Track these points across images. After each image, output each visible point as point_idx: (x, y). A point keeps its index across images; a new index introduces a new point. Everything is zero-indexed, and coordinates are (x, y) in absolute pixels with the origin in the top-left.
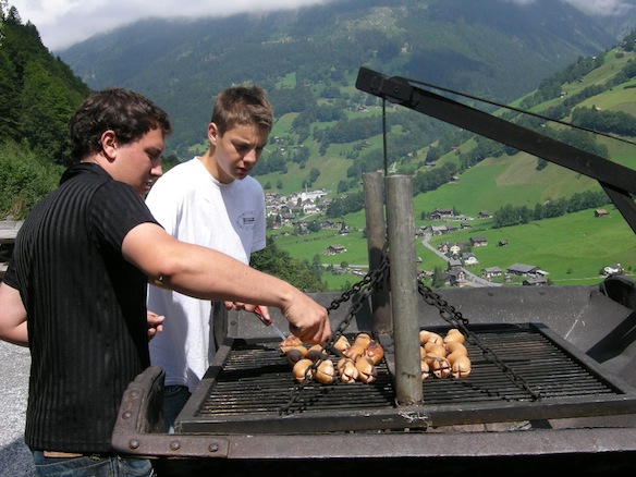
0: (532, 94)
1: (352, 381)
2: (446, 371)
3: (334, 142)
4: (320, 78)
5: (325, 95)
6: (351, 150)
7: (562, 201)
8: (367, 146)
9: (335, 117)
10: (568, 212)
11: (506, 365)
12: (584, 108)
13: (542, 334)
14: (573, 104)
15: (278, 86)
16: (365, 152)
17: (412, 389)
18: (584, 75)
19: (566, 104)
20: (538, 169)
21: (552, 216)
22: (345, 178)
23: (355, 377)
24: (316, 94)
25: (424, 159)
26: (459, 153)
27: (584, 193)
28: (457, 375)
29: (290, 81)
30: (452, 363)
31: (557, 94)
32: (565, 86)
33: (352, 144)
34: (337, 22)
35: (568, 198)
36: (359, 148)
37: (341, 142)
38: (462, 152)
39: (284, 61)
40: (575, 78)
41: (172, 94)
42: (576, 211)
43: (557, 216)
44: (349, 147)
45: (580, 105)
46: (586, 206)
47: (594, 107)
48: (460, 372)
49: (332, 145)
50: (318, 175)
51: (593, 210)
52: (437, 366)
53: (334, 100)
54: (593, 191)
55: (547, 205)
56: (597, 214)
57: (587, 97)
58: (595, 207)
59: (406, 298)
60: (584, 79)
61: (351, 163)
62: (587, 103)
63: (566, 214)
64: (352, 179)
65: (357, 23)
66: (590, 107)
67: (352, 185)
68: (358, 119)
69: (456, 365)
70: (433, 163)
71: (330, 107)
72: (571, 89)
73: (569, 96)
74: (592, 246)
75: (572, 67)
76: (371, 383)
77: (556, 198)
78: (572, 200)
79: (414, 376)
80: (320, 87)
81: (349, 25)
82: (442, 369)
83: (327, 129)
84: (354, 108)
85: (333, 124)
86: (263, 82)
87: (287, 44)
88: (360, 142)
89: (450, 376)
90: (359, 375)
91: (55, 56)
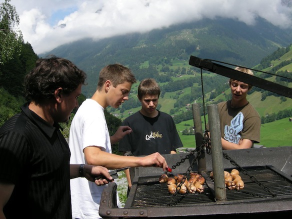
0: (257, 66)
1: (194, 192)
2: (234, 187)
3: (168, 92)
4: (160, 63)
5: (163, 70)
6: (175, 95)
7: (274, 115)
8: (183, 93)
9: (167, 80)
10: (277, 119)
11: (261, 183)
12: (282, 71)
13: (272, 170)
14: (277, 70)
15: (141, 67)
16: (181, 96)
17: (222, 194)
18: (281, 56)
19: (273, 70)
20: (262, 100)
21: (269, 122)
22: (173, 108)
23: (195, 190)
24: (159, 70)
25: (209, 98)
26: (225, 94)
27: (284, 111)
28: (238, 188)
29: (146, 65)
30: (236, 183)
31: (269, 66)
32: (273, 62)
33: (176, 92)
34: (167, 37)
35: (277, 113)
36: (179, 94)
37: (171, 92)
38: (226, 94)
39: (143, 56)
40: (277, 58)
41: (93, 72)
42: (281, 119)
43: (272, 121)
44: (174, 94)
45: (280, 70)
46: (285, 116)
47: (286, 71)
48: (240, 187)
49: (166, 93)
50: (161, 107)
51: (289, 118)
52: (230, 184)
53: (167, 72)
54: (288, 109)
55: (267, 117)
56: (290, 120)
57: (283, 66)
58: (289, 117)
59: (218, 155)
60: (281, 58)
61: (175, 101)
62: (283, 69)
63: (276, 120)
64: (176, 108)
65: (176, 37)
66: (284, 71)
67: (177, 111)
68: (178, 81)
69: (238, 184)
70: (213, 100)
71: (165, 76)
72: (275, 63)
73: (275, 66)
74: (289, 135)
75: (275, 53)
76: (202, 193)
77: (270, 113)
78: (279, 114)
79: (222, 188)
80: (160, 67)
81: (172, 38)
82: (232, 186)
83: (164, 86)
84: (176, 76)
85: (167, 83)
86: (134, 66)
87: (144, 48)
88: (179, 91)
89: (236, 189)
90: (197, 190)
91: (40, 57)
